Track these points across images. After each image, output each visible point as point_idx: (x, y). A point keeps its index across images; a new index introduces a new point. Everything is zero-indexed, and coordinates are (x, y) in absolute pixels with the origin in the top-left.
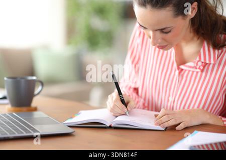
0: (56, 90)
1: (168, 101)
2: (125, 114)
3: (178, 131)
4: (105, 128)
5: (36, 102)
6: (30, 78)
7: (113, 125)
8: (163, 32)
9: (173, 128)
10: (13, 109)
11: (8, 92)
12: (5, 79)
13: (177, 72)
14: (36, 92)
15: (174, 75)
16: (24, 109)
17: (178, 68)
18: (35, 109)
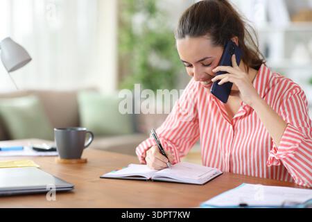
0: (105, 143)
2: (167, 167)
4: (145, 180)
5: (86, 154)
6: (80, 129)
7: (153, 178)
10: (63, 160)
11: (58, 144)
12: (55, 129)
14: (86, 144)
16: (74, 161)
18: (85, 161)
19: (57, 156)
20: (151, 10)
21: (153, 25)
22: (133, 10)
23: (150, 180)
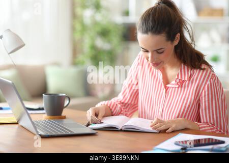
1: (159, 111)
3: (168, 133)
5: (65, 112)
6: (61, 95)
7: (123, 129)
8: (159, 53)
9: (164, 131)
10: (48, 117)
11: (45, 105)
12: (44, 95)
13: (165, 90)
14: (65, 105)
15: (163, 92)
17: (165, 87)
18: (65, 117)
19: (44, 113)
20: (98, 7)
21: (99, 17)
22: (84, 7)
23: (121, 130)
